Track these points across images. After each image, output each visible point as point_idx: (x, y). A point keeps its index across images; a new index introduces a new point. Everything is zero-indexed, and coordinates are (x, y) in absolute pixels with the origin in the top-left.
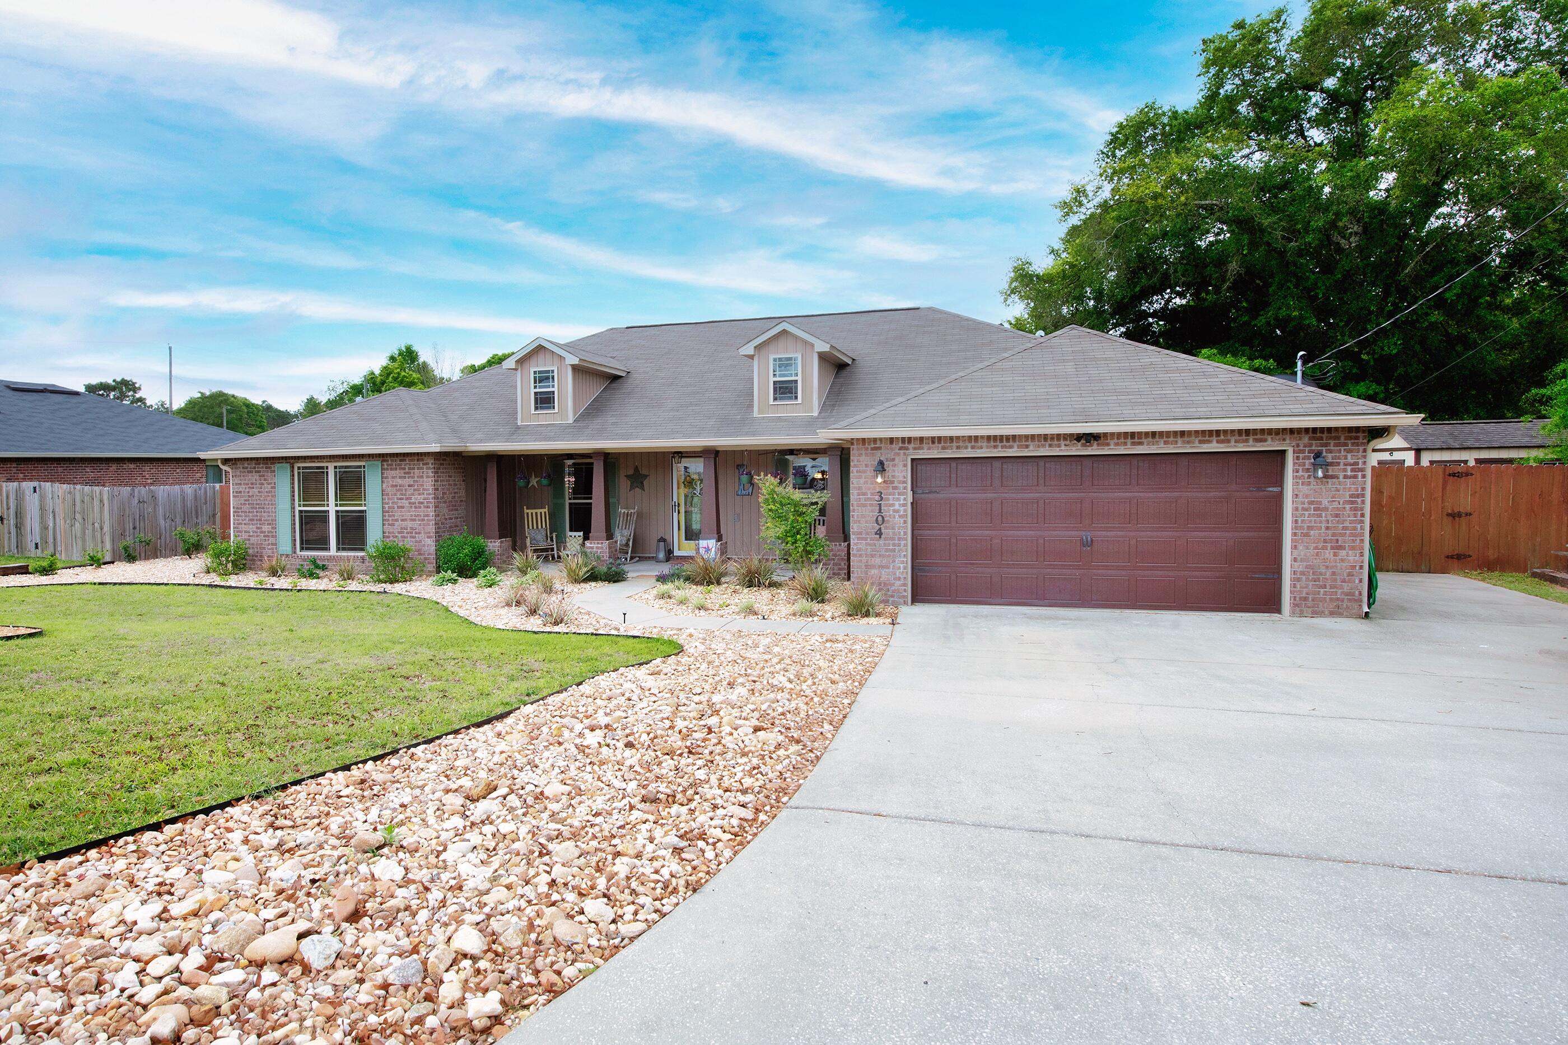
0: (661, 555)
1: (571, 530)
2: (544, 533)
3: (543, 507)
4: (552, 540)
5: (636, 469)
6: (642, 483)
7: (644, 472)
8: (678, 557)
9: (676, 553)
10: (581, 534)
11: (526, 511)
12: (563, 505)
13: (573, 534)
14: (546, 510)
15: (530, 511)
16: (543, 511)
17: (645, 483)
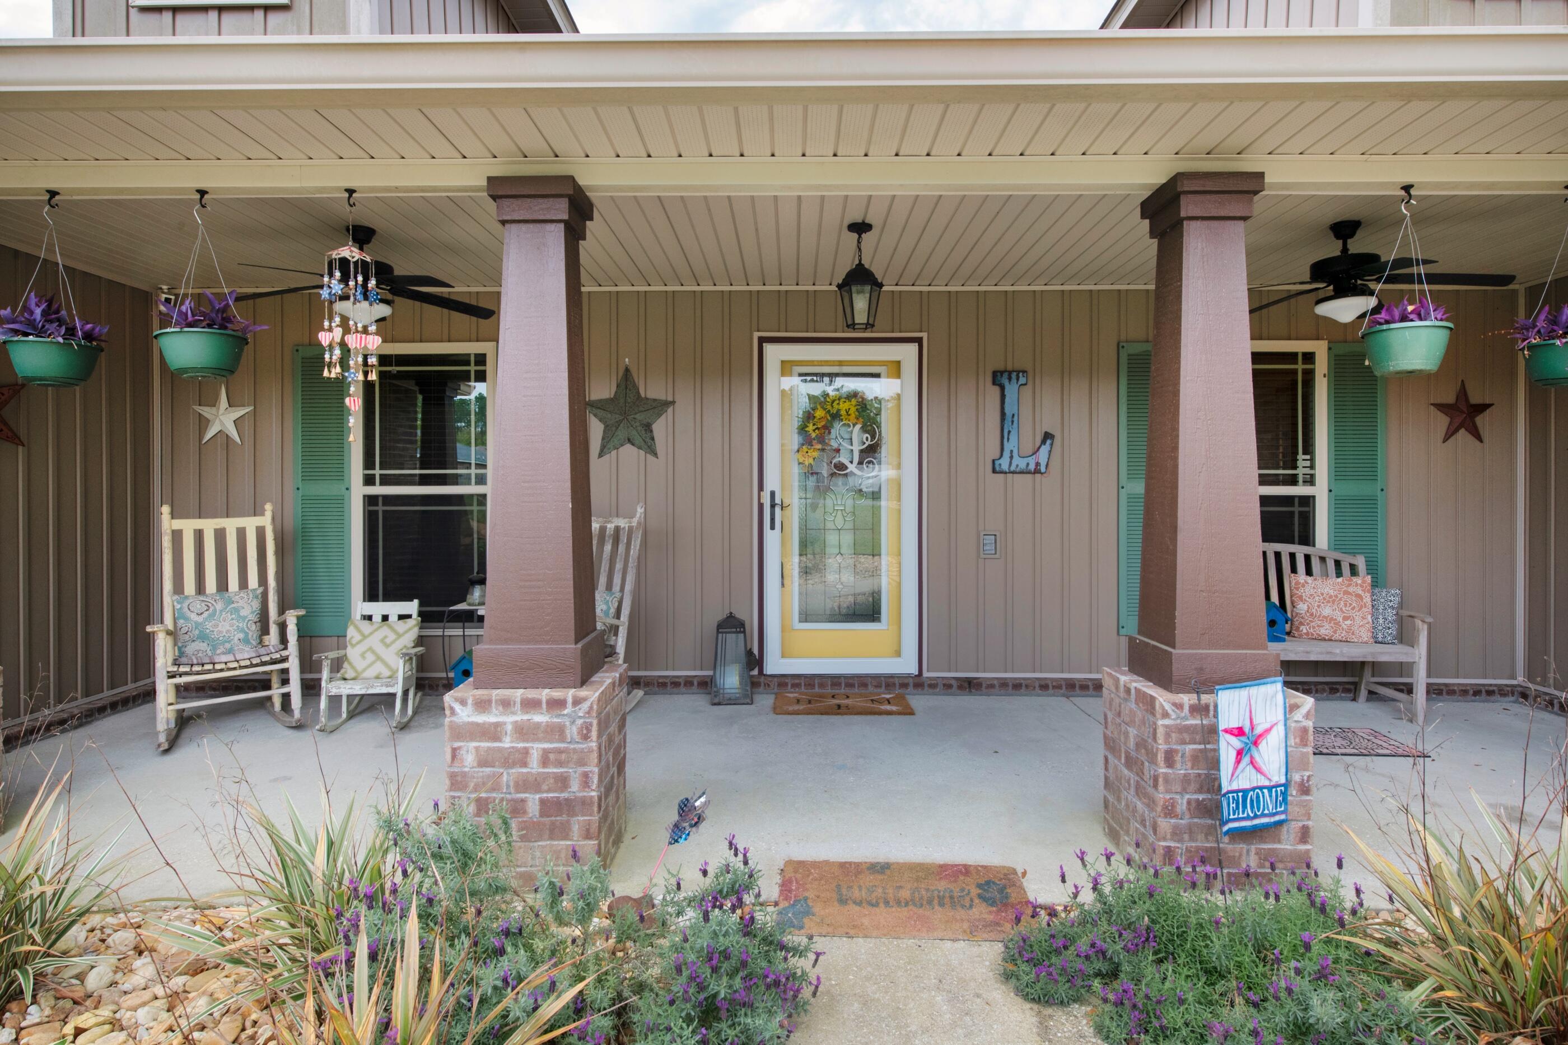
0: (731, 680)
1: (371, 595)
2: (249, 608)
3: (257, 511)
4: (284, 640)
5: (626, 380)
6: (648, 427)
7: (653, 389)
8: (783, 681)
9: (775, 665)
10: (412, 607)
11: (167, 522)
12: (341, 503)
13: (378, 608)
14: (266, 521)
15: (188, 526)
16: (250, 524)
17: (659, 428)
